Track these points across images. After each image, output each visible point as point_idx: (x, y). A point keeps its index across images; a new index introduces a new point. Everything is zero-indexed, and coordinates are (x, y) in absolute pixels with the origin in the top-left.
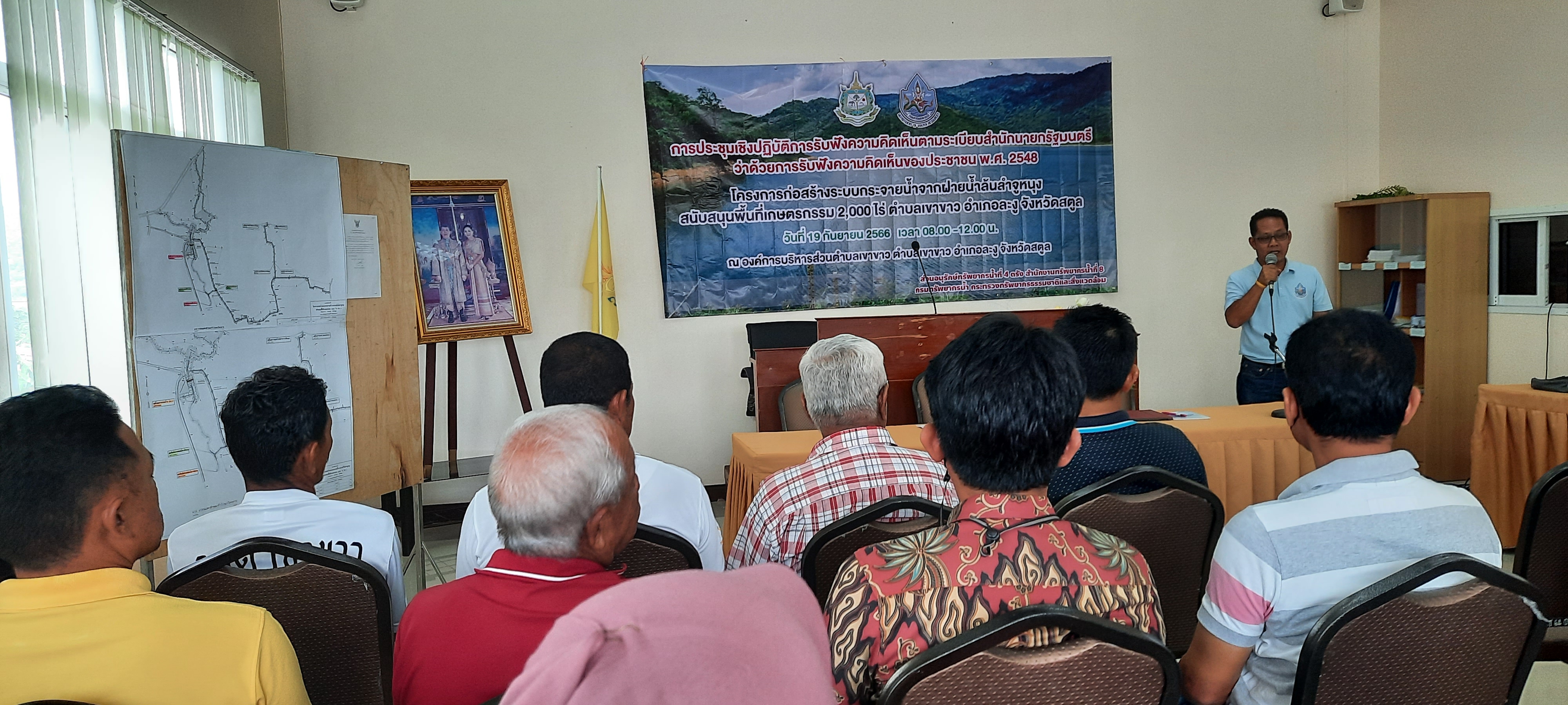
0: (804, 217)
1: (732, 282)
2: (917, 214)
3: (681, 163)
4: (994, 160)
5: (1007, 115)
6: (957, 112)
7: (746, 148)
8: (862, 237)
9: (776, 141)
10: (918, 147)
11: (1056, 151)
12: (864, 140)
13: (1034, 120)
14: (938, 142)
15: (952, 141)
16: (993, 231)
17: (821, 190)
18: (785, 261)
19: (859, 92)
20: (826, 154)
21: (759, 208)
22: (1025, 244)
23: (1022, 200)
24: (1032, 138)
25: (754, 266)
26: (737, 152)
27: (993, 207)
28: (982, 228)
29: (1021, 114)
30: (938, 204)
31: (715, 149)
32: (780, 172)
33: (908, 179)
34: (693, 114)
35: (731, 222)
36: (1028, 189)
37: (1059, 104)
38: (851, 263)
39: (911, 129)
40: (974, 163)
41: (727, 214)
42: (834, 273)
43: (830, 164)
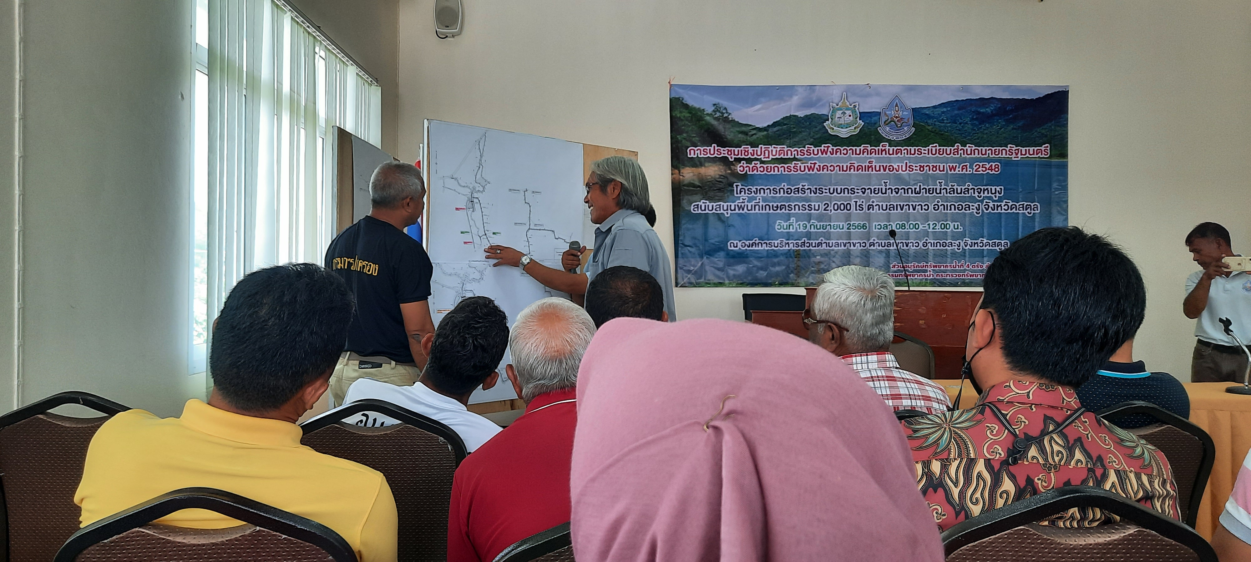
0: (795, 210)
1: (732, 260)
2: (891, 212)
3: (697, 163)
4: (960, 169)
5: (974, 132)
6: (929, 128)
7: (749, 152)
8: (843, 229)
9: (774, 147)
10: (895, 156)
11: (1017, 163)
12: (848, 149)
13: (997, 137)
14: (913, 152)
15: (925, 152)
16: (958, 228)
17: (810, 189)
18: (776, 245)
19: (847, 109)
20: (815, 159)
21: (757, 201)
22: (985, 241)
23: (985, 203)
24: (995, 152)
25: (750, 248)
26: (741, 155)
27: (958, 208)
28: (948, 225)
29: (985, 132)
30: (910, 204)
31: (724, 152)
32: (776, 172)
33: (884, 182)
34: (708, 124)
35: (734, 212)
36: (990, 195)
37: (1020, 124)
38: (833, 250)
39: (889, 141)
40: (943, 170)
41: (731, 205)
42: (818, 257)
43: (818, 168)
